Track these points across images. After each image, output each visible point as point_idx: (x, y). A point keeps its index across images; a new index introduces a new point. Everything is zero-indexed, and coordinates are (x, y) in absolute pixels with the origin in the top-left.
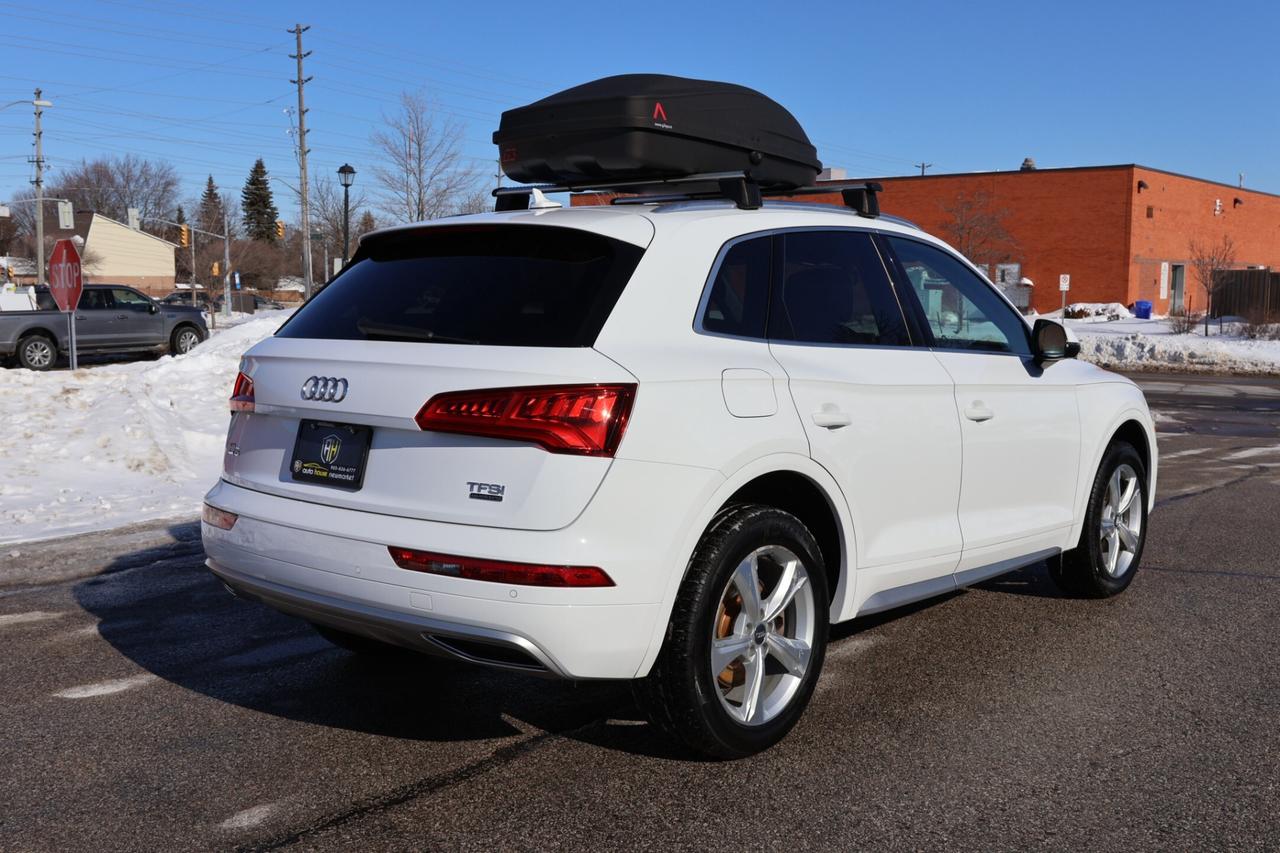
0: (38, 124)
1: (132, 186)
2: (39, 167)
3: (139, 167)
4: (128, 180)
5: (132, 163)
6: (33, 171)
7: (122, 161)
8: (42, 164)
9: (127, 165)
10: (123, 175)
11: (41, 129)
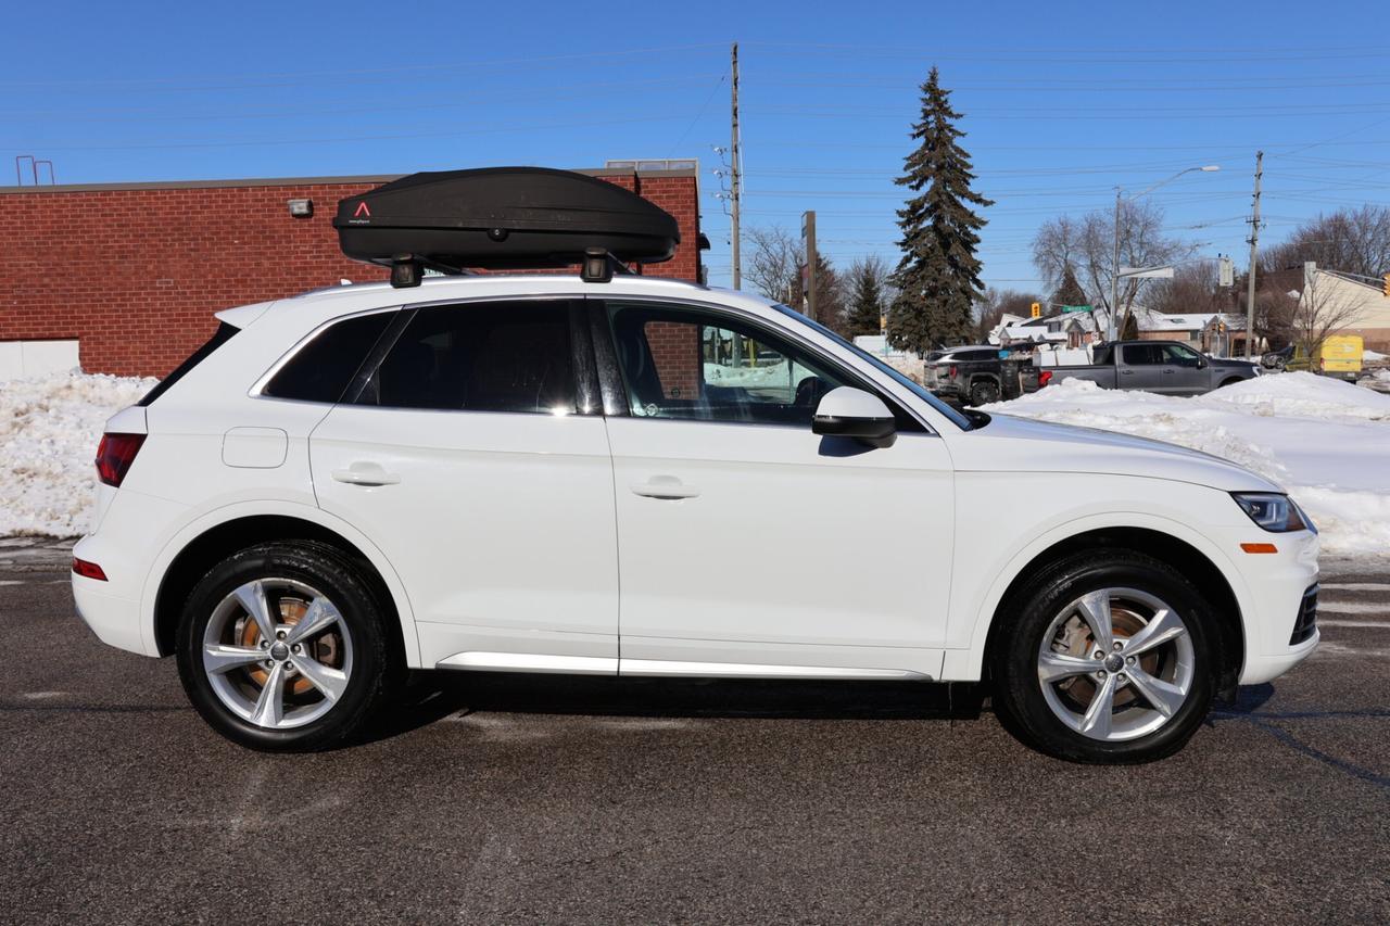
0: (1258, 184)
1: (1369, 236)
2: (1256, 227)
3: (1378, 216)
4: (1364, 230)
5: (1370, 212)
6: (1249, 231)
7: (1360, 211)
8: (1258, 223)
9: (1365, 216)
10: (1359, 224)
11: (1260, 190)
